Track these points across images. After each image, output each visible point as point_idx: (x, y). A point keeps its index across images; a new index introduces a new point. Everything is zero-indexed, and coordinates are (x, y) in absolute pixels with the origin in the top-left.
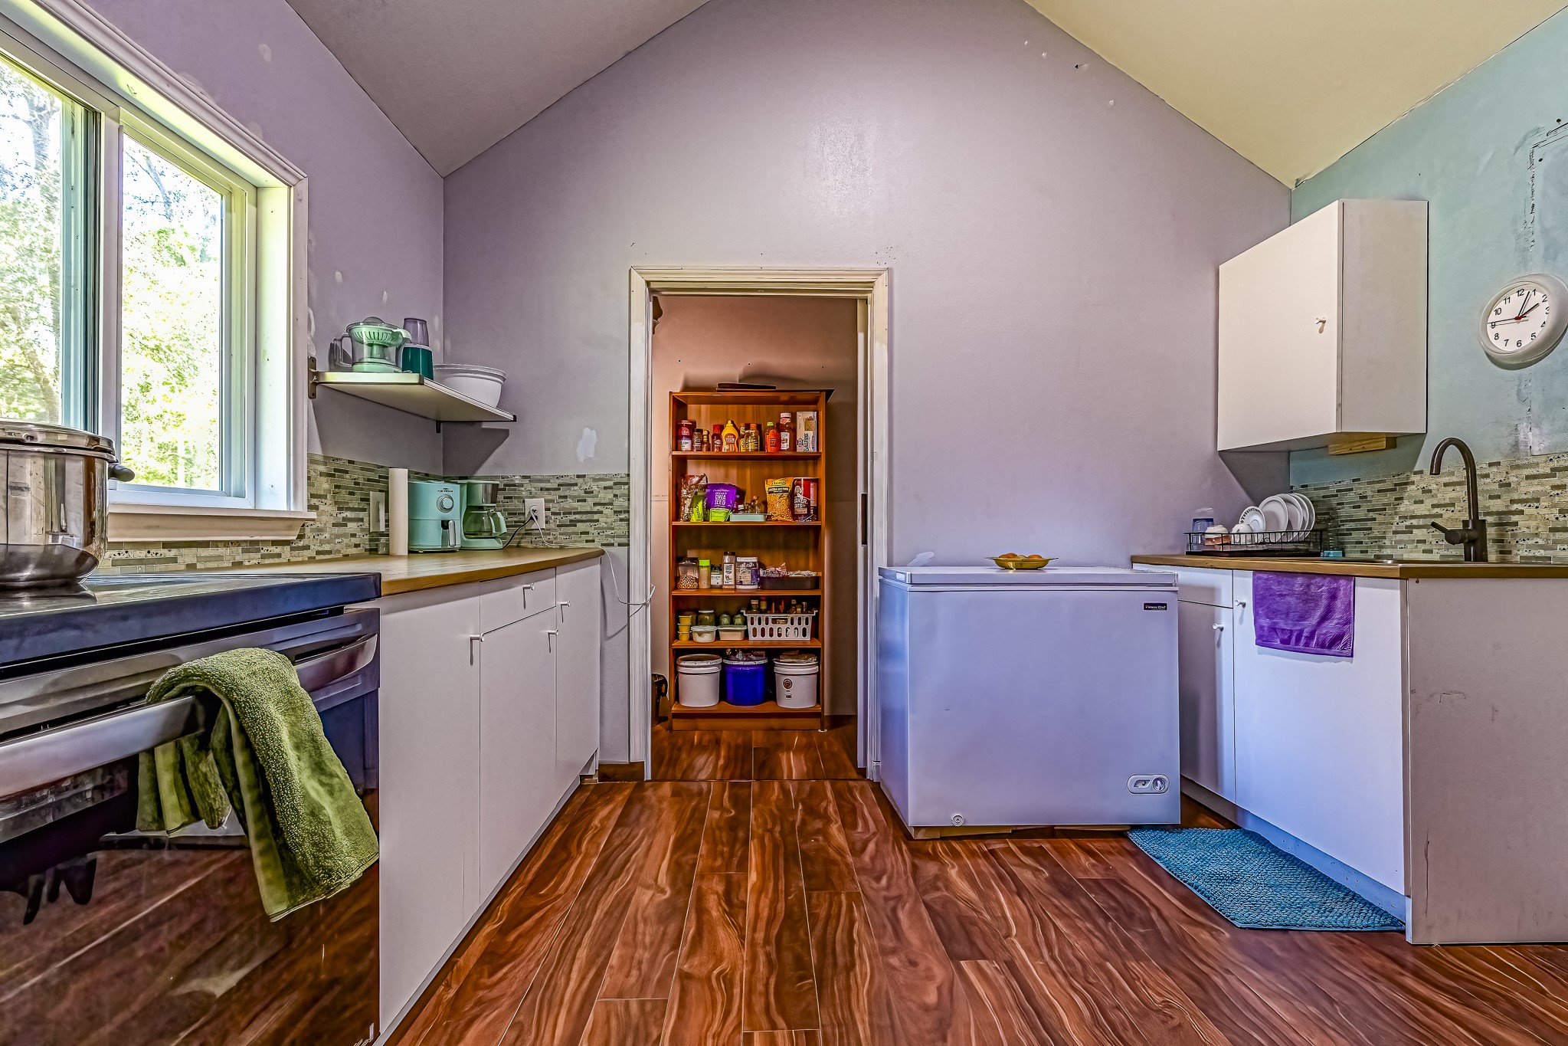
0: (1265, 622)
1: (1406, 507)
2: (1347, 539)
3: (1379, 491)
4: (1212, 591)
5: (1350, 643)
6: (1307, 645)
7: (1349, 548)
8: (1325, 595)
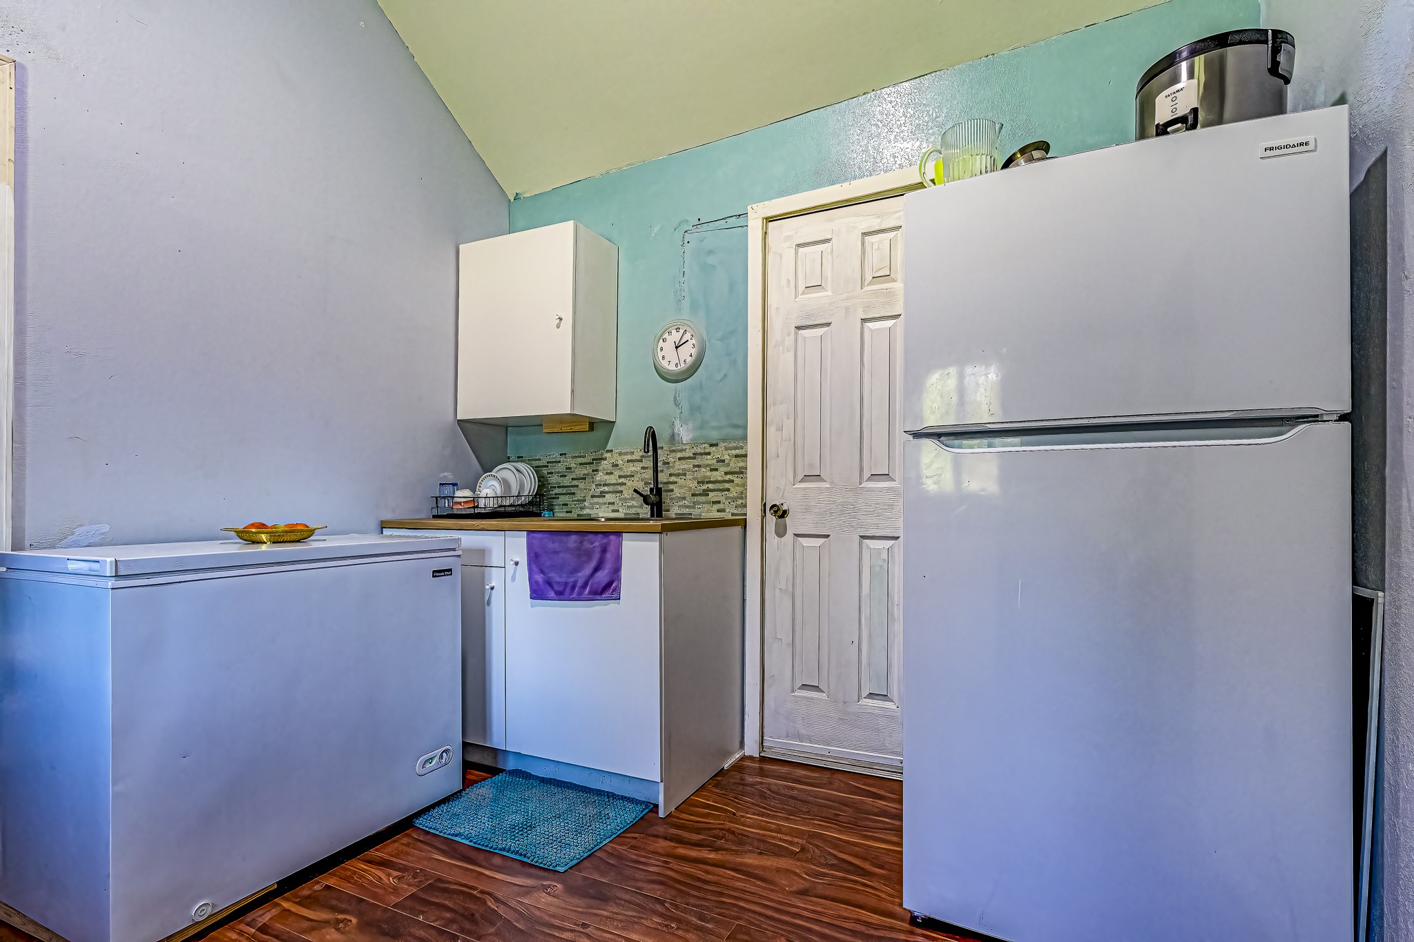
0: (539, 578)
1: (600, 477)
2: (555, 502)
3: (580, 464)
4: (482, 552)
5: (618, 589)
6: (580, 594)
7: (557, 509)
8: (598, 550)
